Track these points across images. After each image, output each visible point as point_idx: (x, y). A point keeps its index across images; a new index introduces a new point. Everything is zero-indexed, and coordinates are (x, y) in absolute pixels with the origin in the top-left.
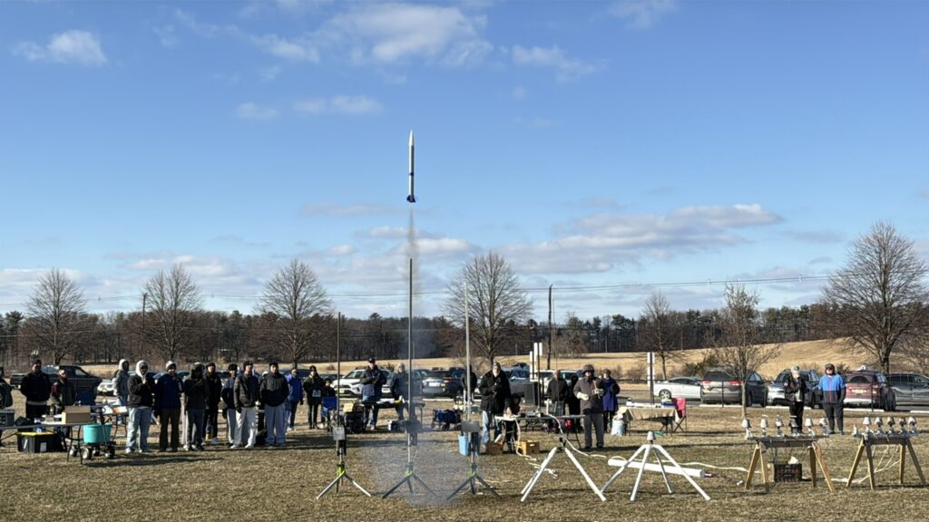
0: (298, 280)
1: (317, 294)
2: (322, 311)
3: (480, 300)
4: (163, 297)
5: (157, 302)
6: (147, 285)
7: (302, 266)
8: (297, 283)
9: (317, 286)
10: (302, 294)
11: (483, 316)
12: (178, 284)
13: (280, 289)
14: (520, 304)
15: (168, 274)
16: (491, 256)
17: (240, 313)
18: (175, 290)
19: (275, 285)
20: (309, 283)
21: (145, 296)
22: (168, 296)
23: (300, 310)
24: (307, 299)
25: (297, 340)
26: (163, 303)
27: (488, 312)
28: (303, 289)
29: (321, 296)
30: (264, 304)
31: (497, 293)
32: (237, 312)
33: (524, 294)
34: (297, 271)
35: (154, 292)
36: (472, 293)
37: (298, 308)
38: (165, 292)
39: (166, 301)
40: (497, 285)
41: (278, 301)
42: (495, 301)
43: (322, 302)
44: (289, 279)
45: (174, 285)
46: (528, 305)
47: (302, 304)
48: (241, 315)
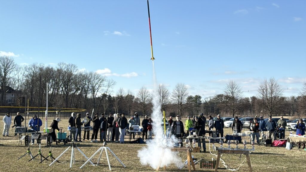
12: (272, 85)
30: (303, 92)
38: (268, 88)
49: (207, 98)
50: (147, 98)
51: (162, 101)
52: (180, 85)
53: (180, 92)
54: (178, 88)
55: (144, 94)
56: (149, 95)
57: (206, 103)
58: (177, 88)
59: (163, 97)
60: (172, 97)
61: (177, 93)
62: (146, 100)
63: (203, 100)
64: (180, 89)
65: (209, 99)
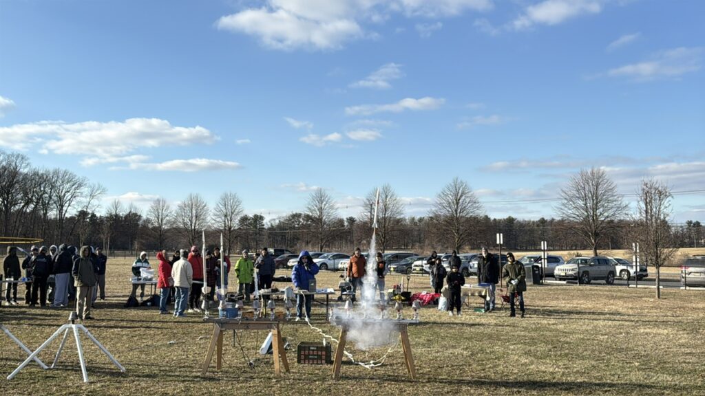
1: (471, 202)
7: (461, 181)
9: (472, 196)
12: (386, 197)
15: (380, 189)
19: (443, 195)
20: (466, 194)
25: (458, 233)
29: (475, 202)
30: (435, 208)
33: (621, 198)
34: (458, 185)
43: (476, 207)
44: (452, 191)
49: (274, 220)
50: (168, 218)
51: (195, 224)
52: (229, 194)
53: (229, 207)
54: (225, 200)
55: (160, 211)
56: (171, 213)
57: (272, 228)
58: (223, 199)
59: (196, 217)
60: (214, 217)
61: (223, 209)
62: (164, 222)
63: (267, 223)
64: (230, 203)
65: (277, 222)
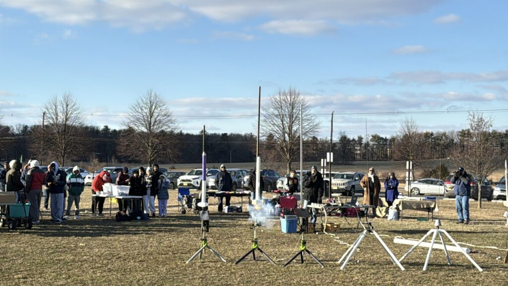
0: (152, 105)
1: (165, 115)
2: (169, 127)
3: (282, 121)
4: (57, 114)
5: (52, 118)
6: (46, 105)
7: (155, 94)
8: (151, 106)
9: (166, 109)
10: (155, 115)
11: (284, 133)
12: (67, 105)
13: (140, 111)
14: (311, 124)
15: (60, 98)
16: (290, 90)
17: (109, 128)
18: (65, 110)
19: (136, 107)
20: (160, 107)
21: (44, 114)
22: (60, 114)
23: (154, 125)
24: (159, 118)
25: (152, 147)
26: (57, 118)
27: (287, 130)
28: (156, 111)
29: (169, 116)
30: (129, 121)
31: (294, 116)
32: (106, 127)
33: (313, 118)
34: (152, 98)
35: (51, 111)
36: (276, 116)
37: (152, 124)
38: (59, 111)
39: (59, 118)
40: (294, 111)
41: (138, 119)
42: (293, 123)
43: (169, 120)
44: (146, 104)
45: (65, 106)
46: (316, 125)
47: (155, 122)
48: (109, 130)
